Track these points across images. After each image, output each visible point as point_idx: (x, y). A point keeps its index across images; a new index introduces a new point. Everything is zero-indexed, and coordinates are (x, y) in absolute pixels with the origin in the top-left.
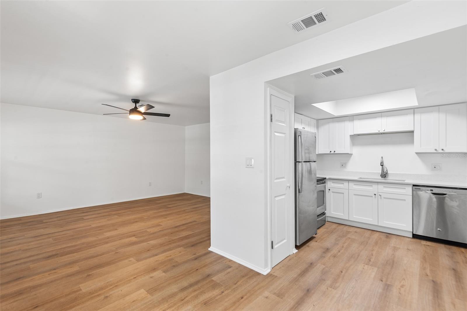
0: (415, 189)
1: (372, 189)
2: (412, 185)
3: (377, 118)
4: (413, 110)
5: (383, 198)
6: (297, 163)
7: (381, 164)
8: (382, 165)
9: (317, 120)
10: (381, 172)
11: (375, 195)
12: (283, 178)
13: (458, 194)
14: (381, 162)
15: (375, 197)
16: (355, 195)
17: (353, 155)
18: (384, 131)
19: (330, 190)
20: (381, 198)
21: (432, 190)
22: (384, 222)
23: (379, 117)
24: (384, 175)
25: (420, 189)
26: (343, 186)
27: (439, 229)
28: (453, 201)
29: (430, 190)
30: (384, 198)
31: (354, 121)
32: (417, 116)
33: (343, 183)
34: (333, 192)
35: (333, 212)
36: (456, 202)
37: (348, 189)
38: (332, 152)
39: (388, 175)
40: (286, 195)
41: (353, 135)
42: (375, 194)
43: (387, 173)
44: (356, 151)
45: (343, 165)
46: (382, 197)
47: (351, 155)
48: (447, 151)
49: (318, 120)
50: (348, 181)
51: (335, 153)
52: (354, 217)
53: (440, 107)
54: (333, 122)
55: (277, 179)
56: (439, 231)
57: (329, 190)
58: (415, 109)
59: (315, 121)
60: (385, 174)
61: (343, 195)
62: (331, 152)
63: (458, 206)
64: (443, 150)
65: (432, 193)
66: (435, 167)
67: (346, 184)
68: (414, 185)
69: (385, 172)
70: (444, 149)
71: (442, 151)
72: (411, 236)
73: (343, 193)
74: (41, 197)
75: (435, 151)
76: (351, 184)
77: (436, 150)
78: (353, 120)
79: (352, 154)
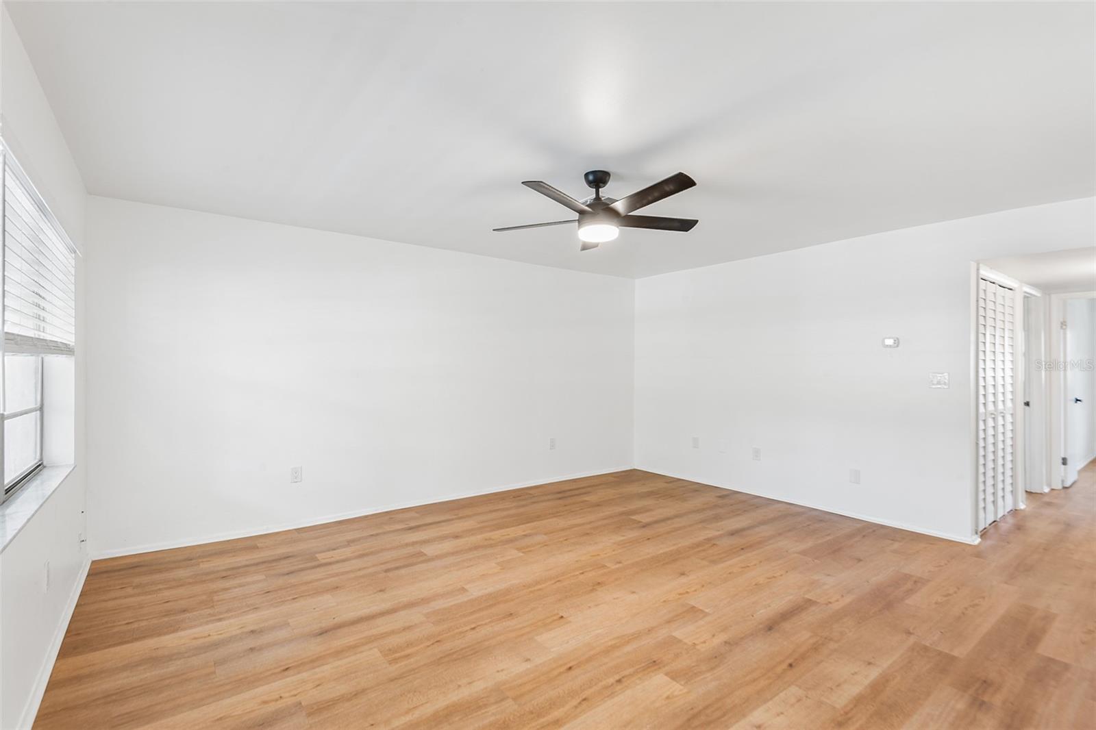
74: (301, 481)
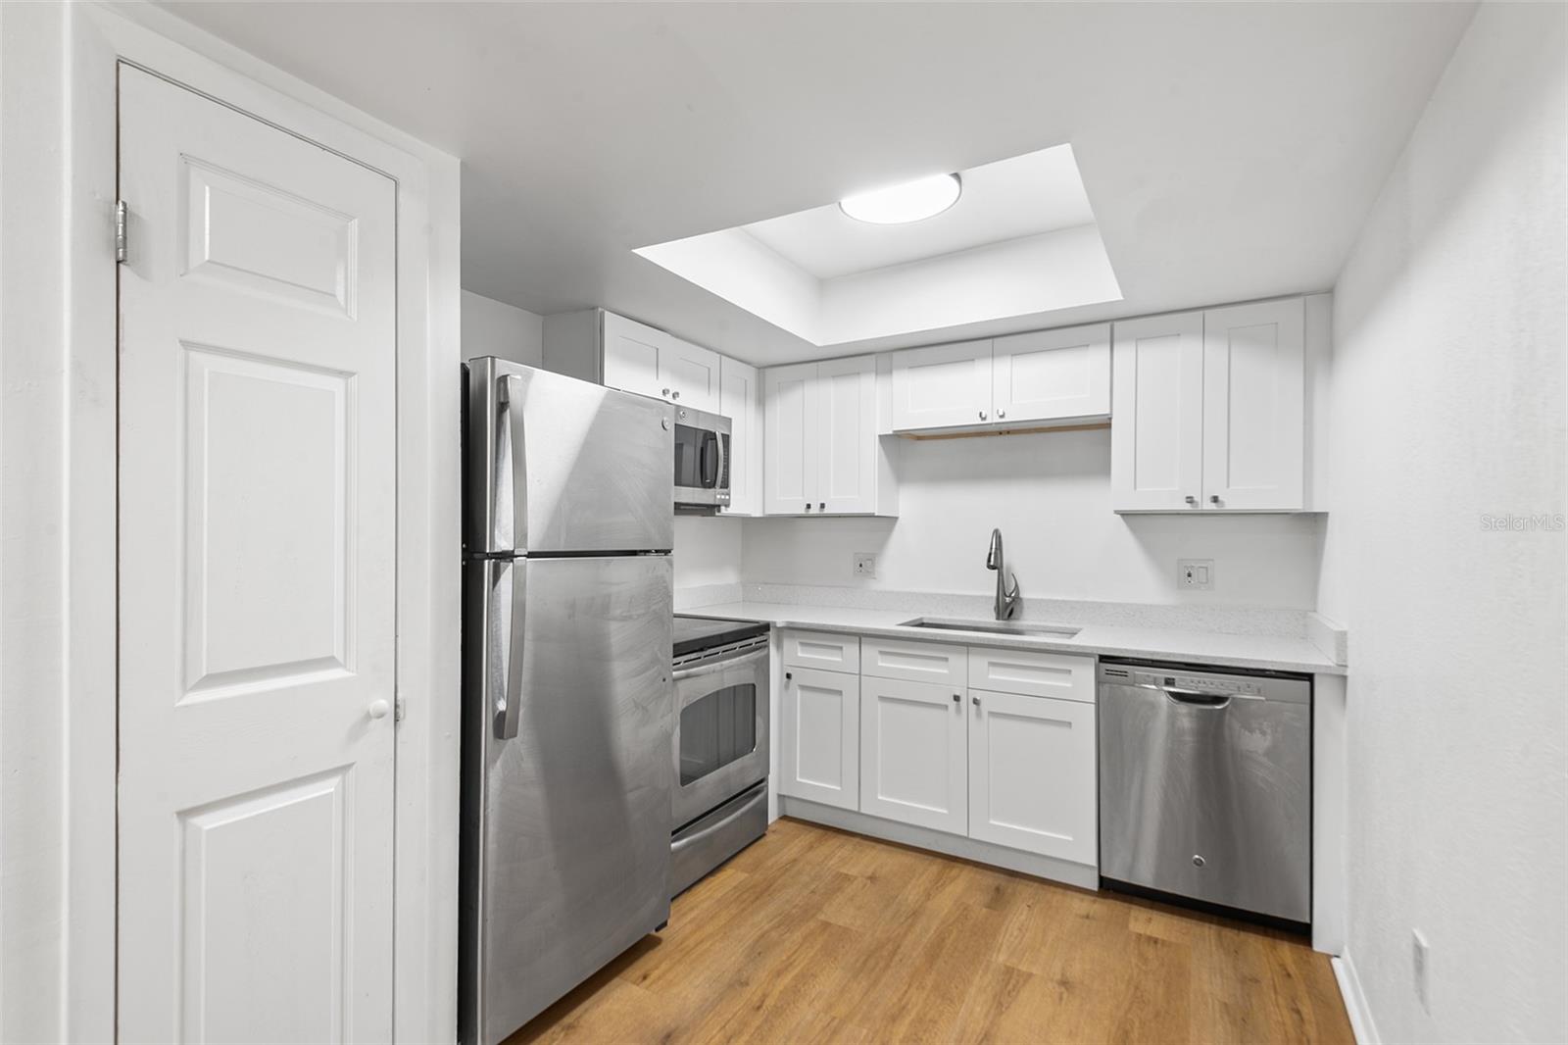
0: (1109, 672)
1: (946, 671)
2: (1097, 658)
3: (977, 362)
4: (1108, 325)
5: (985, 714)
6: (486, 562)
7: (989, 561)
8: (992, 563)
9: (759, 368)
10: (995, 594)
11: (957, 698)
12: (328, 662)
13: (1267, 700)
14: (990, 554)
15: (958, 710)
16: (882, 699)
17: (899, 522)
18: (1002, 416)
19: (793, 677)
20: (979, 714)
21: (1169, 682)
22: (992, 822)
23: (982, 356)
24: (1008, 607)
25: (1124, 674)
26: (839, 659)
27: (1197, 856)
28: (1251, 731)
29: (1163, 682)
30: (992, 714)
31: (895, 373)
32: (1124, 353)
33: (841, 648)
34: (803, 688)
35: (801, 777)
36: (1264, 733)
37: (857, 672)
38: (815, 510)
39: (1022, 608)
40: (351, 772)
41: (890, 435)
42: (957, 694)
43: (1017, 599)
44: (911, 505)
45: (865, 566)
46: (985, 707)
47: (892, 520)
48: (1230, 504)
49: (762, 369)
50: (861, 636)
51: (826, 511)
52: (880, 797)
53: (1208, 312)
54: (818, 377)
55: (213, 680)
56: (1198, 863)
57: (789, 676)
58: (1117, 324)
59: (750, 374)
60: (1011, 603)
61: (837, 698)
62: (809, 506)
63: (1268, 753)
64: (1215, 499)
65: (1172, 694)
66: (1189, 575)
67: (851, 649)
68: (1104, 659)
69: (1010, 596)
70: (1220, 498)
71: (1213, 507)
72: (1094, 886)
73: (840, 693)
75: (1188, 507)
76: (870, 652)
77: (1190, 500)
78: (889, 371)
79: (897, 518)
